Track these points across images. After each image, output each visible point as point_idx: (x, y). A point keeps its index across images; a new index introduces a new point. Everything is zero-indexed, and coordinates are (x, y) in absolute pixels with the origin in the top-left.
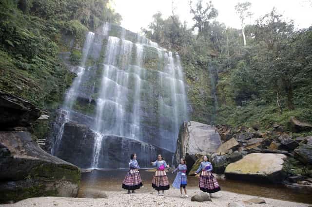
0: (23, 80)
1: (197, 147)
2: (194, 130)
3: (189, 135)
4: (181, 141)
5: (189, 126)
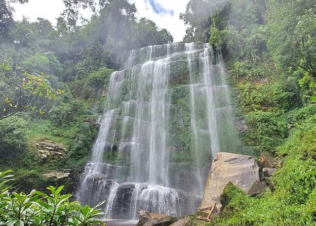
0: (50, 148)
5: (215, 160)
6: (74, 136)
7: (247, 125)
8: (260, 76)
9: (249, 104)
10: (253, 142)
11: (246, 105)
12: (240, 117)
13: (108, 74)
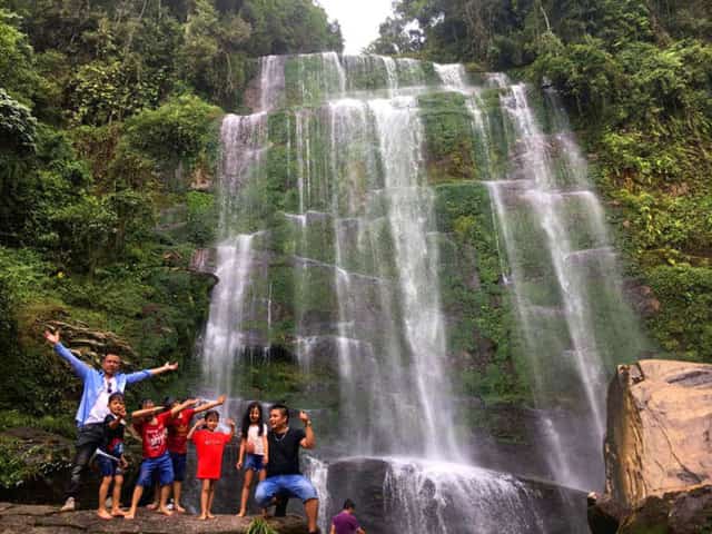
0: (94, 342)
1: (677, 466)
2: (657, 398)
3: (639, 421)
4: (613, 449)
5: (637, 381)
6: (139, 310)
7: (658, 299)
8: (670, 175)
9: (654, 246)
10: (676, 342)
11: (649, 248)
12: (637, 277)
13: (212, 120)
